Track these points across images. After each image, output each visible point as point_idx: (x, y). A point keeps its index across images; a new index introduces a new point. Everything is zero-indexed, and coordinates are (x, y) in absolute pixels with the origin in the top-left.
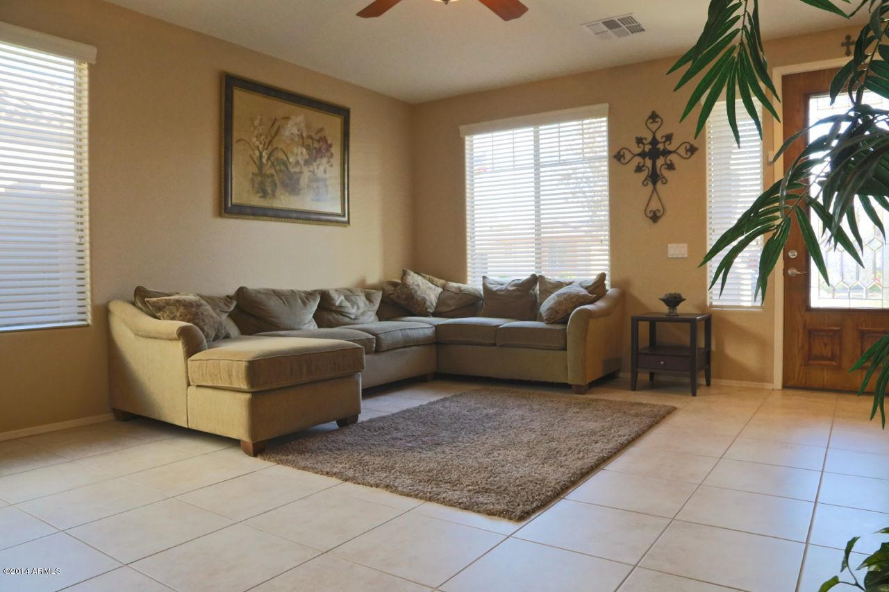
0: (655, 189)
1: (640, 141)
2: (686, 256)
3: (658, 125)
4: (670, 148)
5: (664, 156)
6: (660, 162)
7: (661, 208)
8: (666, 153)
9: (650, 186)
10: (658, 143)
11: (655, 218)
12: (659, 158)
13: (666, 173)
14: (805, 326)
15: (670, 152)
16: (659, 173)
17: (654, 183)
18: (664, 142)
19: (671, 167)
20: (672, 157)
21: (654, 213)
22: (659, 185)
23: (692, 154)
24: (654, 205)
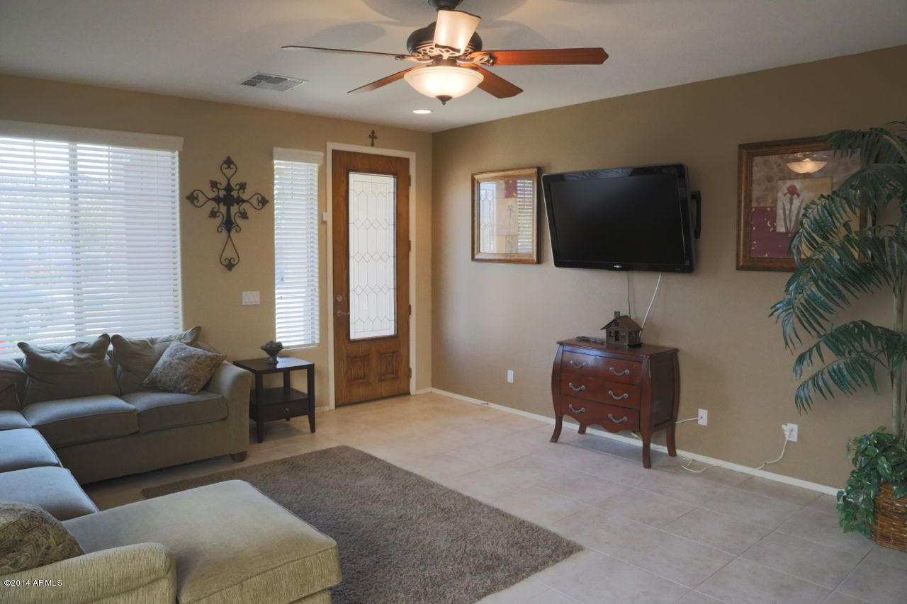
0: (229, 236)
1: (214, 184)
2: (259, 303)
3: (233, 171)
4: (245, 197)
5: (238, 204)
6: (234, 209)
7: (235, 256)
8: (240, 201)
9: (225, 233)
10: (232, 190)
11: (230, 266)
12: (233, 205)
13: (240, 221)
14: (348, 357)
15: (244, 201)
16: (233, 221)
17: (229, 231)
18: (239, 190)
19: (244, 216)
20: (245, 206)
21: (230, 261)
22: (233, 233)
23: (263, 205)
24: (229, 253)
